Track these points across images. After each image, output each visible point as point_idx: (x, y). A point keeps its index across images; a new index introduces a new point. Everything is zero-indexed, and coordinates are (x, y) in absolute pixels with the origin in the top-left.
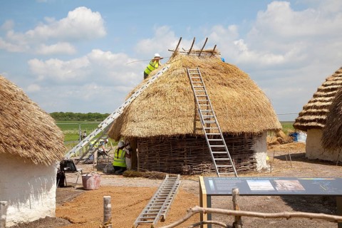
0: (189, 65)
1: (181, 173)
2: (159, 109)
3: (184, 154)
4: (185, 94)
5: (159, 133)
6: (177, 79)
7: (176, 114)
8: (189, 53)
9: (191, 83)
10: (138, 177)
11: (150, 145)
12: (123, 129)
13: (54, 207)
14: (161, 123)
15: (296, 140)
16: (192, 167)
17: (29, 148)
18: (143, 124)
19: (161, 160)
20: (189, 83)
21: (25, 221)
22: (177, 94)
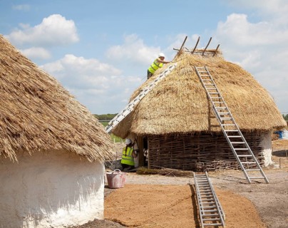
0: (197, 63)
1: (195, 169)
2: (172, 106)
3: (197, 151)
4: (197, 91)
5: (173, 130)
6: (186, 77)
7: (190, 111)
8: (192, 53)
9: (201, 81)
10: (153, 174)
11: (162, 142)
12: (133, 126)
13: (103, 209)
14: (176, 120)
15: (281, 137)
16: (205, 164)
17: (83, 145)
18: (156, 121)
19: (174, 157)
20: (198, 81)
21: (75, 225)
22: (189, 92)
